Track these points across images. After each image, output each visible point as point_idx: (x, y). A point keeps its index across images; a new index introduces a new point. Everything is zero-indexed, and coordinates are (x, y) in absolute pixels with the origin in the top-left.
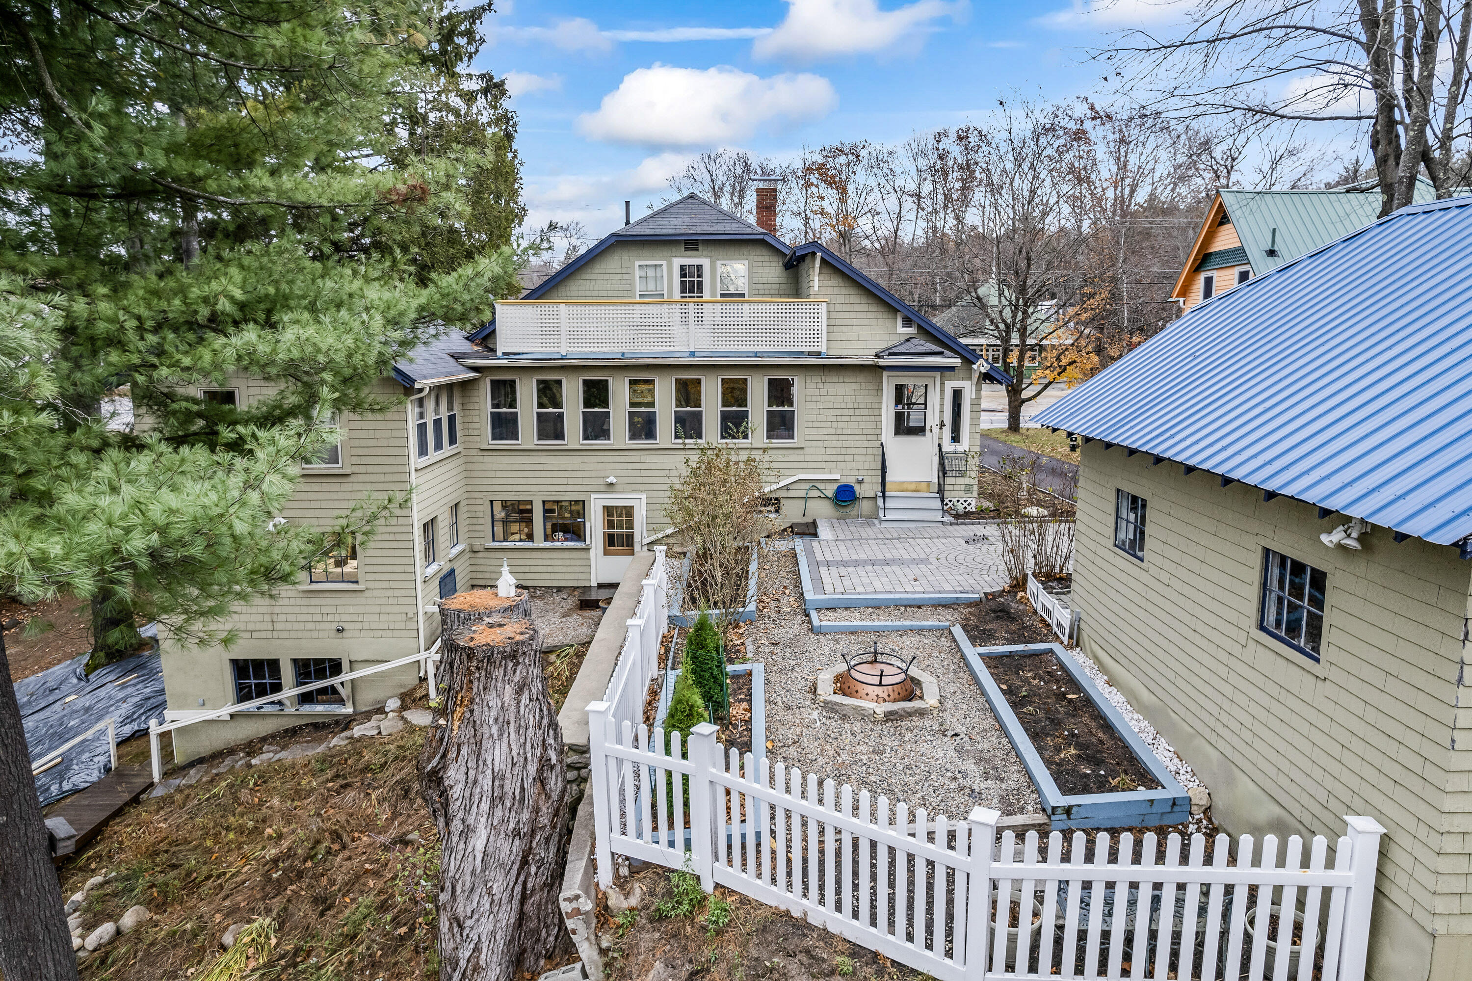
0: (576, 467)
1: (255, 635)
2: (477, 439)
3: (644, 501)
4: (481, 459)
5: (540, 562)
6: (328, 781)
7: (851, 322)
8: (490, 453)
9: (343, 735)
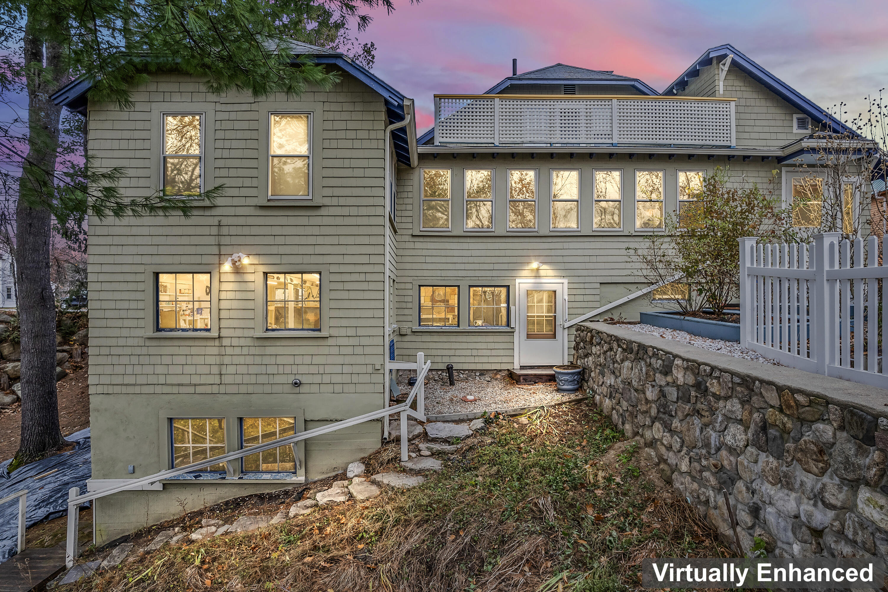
0: (502, 253)
1: (199, 389)
2: (410, 226)
3: (566, 286)
4: (411, 245)
5: (465, 346)
6: (304, 554)
7: (752, 123)
8: (421, 239)
9: (299, 504)
